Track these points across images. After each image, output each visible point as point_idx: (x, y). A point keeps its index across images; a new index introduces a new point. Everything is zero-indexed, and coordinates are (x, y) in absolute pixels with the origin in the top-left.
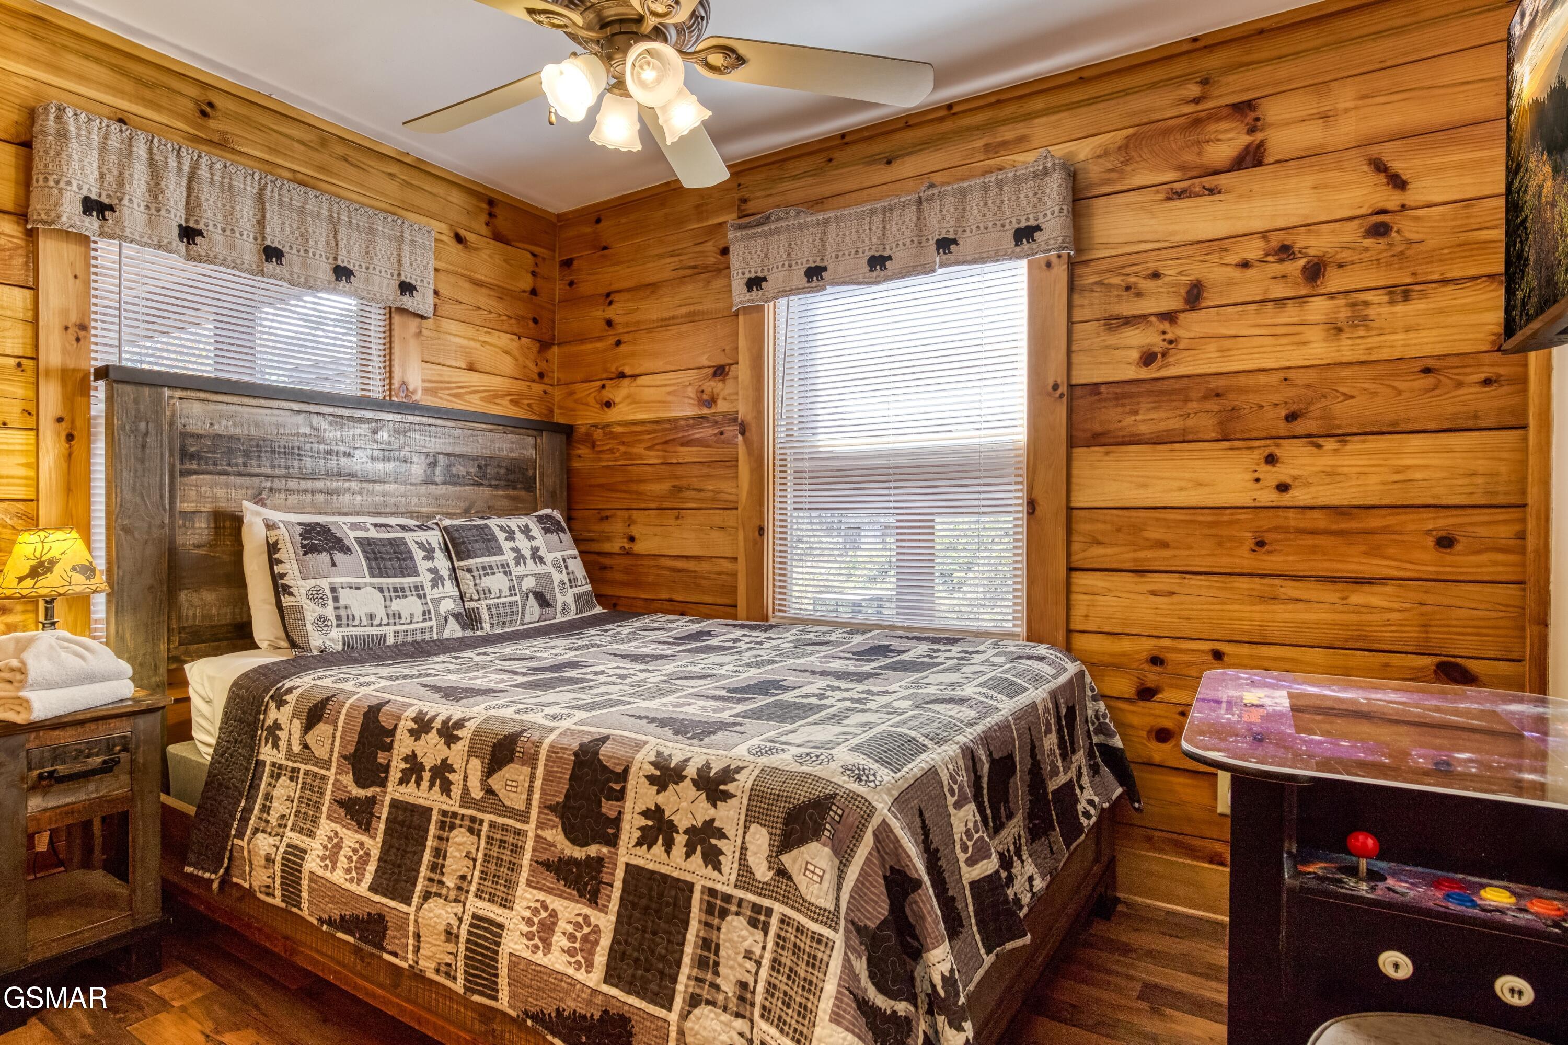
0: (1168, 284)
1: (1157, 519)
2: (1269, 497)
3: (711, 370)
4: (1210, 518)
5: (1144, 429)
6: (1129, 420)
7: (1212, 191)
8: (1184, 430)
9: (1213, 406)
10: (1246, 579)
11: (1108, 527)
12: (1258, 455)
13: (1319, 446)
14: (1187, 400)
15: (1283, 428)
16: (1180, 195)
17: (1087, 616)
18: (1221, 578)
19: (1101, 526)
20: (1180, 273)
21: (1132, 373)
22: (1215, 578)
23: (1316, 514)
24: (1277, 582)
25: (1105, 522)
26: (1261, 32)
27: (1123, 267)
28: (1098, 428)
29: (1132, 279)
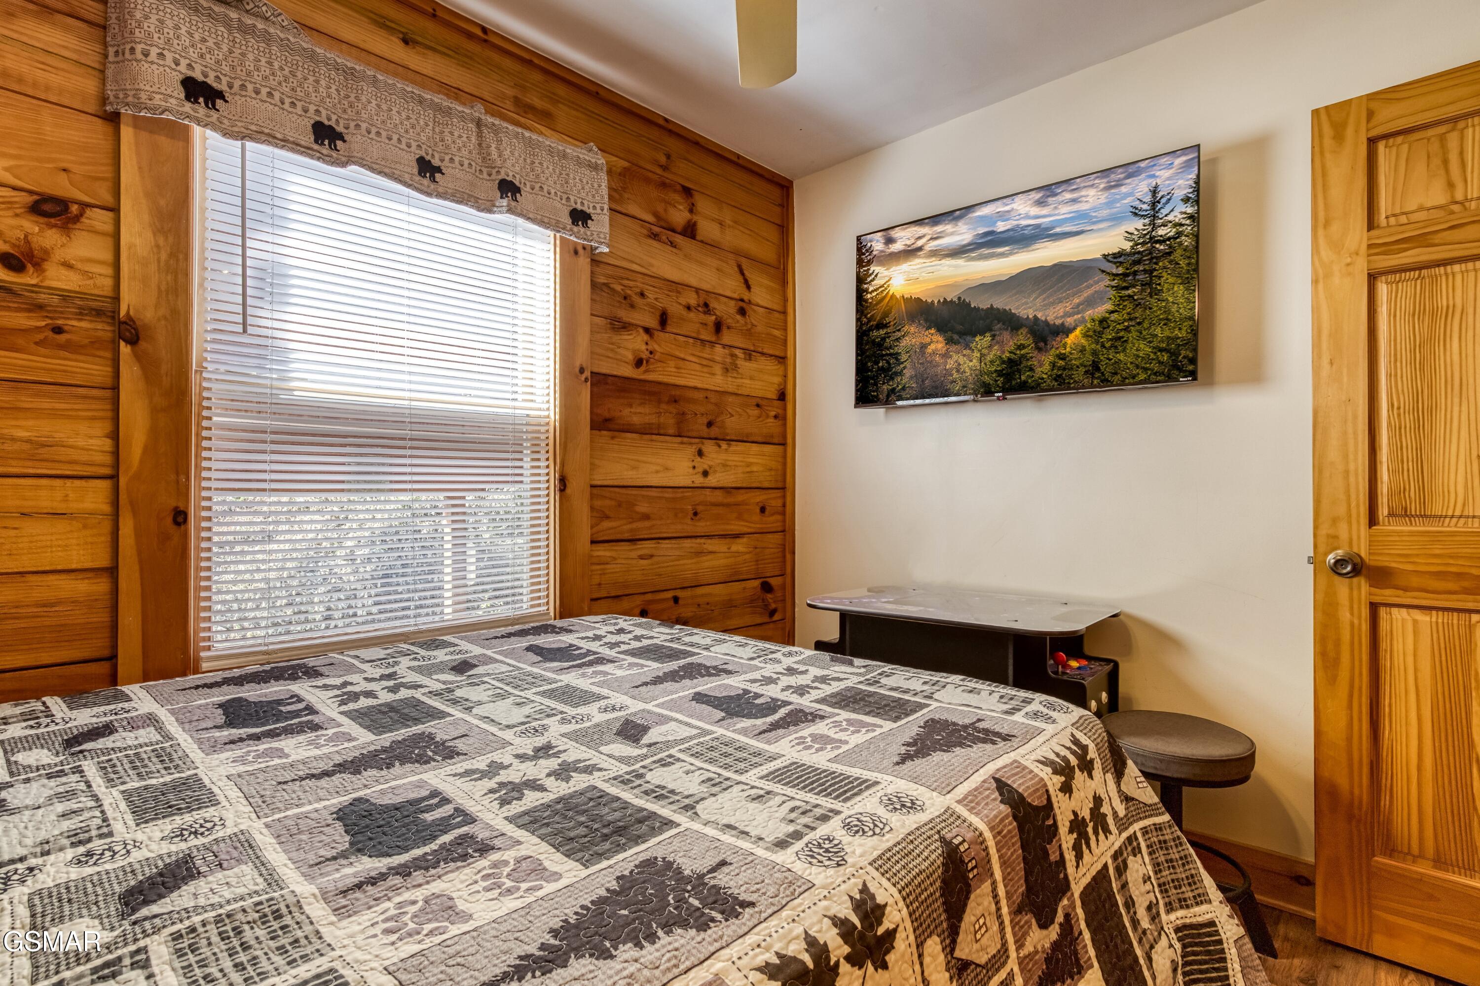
0: (648, 304)
1: (643, 496)
2: (699, 480)
3: (30, 199)
4: (670, 495)
5: (636, 420)
6: (626, 411)
7: (672, 244)
8: (659, 425)
9: (672, 408)
10: (689, 541)
11: (613, 503)
12: (693, 449)
13: (720, 446)
14: (660, 402)
15: (705, 431)
16: (655, 236)
17: (600, 584)
18: (678, 541)
19: (608, 502)
20: (656, 299)
21: (628, 371)
22: (673, 541)
23: (718, 492)
24: (702, 541)
25: (611, 499)
26: (697, 143)
27: (622, 278)
28: (606, 415)
29: (629, 292)
